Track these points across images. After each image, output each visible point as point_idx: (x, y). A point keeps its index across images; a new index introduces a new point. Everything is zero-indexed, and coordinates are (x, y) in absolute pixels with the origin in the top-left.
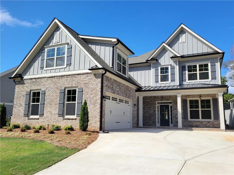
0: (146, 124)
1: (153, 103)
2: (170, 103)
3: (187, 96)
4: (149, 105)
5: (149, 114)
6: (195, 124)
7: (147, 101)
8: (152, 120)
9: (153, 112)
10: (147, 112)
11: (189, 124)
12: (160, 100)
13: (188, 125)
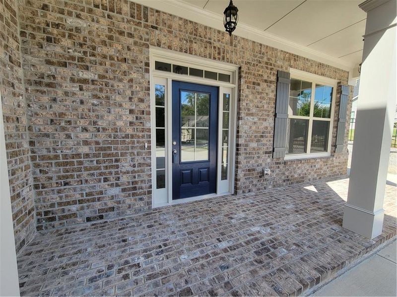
0: (74, 208)
1: (128, 55)
2: (225, 78)
3: (296, 58)
4: (101, 70)
5: (102, 137)
6: (299, 171)
7: (71, 22)
8: (124, 179)
9: (131, 118)
10: (82, 123)
11: (284, 174)
12: (176, 43)
13: (283, 178)
